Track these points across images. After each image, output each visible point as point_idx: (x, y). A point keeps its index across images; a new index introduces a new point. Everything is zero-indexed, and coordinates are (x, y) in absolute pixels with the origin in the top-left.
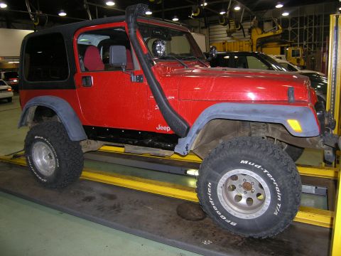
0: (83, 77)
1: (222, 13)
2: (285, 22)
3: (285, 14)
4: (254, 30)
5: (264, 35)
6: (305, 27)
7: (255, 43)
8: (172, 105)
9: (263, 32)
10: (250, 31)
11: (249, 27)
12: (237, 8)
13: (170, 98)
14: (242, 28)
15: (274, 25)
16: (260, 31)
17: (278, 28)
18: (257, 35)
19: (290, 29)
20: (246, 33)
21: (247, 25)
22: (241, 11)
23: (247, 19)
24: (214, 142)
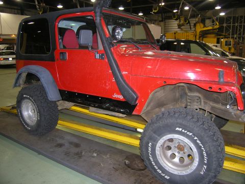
0: (61, 53)
1: (175, 11)
2: (221, 20)
3: (222, 14)
4: (198, 25)
5: (205, 29)
6: (236, 24)
7: (198, 33)
8: (125, 79)
9: (205, 26)
10: (195, 25)
11: (195, 22)
12: (187, 8)
13: (124, 73)
14: (189, 22)
15: (213, 21)
16: (202, 26)
17: (216, 24)
18: (200, 28)
19: (225, 25)
20: (192, 27)
21: (193, 21)
22: (189, 10)
23: (193, 16)
24: (157, 109)
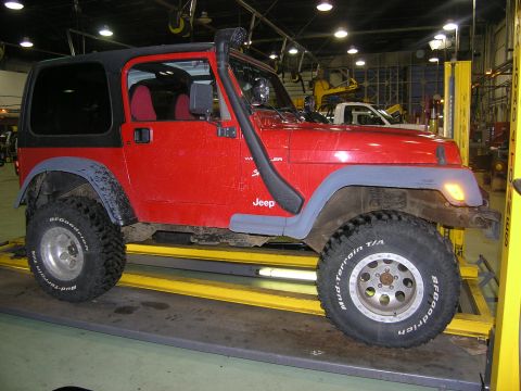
1: (273, 57)
2: (359, 74)
3: (360, 63)
4: (318, 83)
5: (332, 91)
6: (386, 83)
7: (319, 102)
8: (278, 169)
9: (331, 87)
10: (312, 84)
11: (310, 79)
12: (293, 52)
13: (275, 159)
14: (300, 79)
15: (344, 79)
16: (326, 85)
17: (351, 83)
18: (322, 90)
19: (366, 84)
20: (306, 88)
21: (308, 76)
22: (298, 56)
23: (307, 68)
